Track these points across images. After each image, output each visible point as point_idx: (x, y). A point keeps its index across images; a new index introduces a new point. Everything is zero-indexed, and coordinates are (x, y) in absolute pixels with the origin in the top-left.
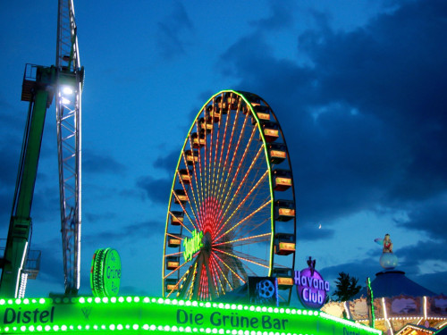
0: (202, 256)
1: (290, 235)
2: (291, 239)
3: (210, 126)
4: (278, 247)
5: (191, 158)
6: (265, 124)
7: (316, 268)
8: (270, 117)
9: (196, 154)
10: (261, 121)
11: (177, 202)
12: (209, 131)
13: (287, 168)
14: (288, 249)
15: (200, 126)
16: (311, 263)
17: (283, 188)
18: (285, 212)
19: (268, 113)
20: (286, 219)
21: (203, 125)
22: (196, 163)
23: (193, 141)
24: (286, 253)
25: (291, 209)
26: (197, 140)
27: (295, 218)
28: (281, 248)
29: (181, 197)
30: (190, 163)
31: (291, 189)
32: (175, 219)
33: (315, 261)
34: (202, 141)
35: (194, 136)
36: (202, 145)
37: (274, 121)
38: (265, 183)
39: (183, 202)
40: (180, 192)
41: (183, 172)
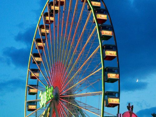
0: (52, 103)
1: (116, 93)
2: (117, 96)
3: (57, 8)
4: (107, 101)
5: (43, 31)
6: (98, 10)
7: (133, 112)
8: (101, 5)
9: (47, 27)
10: (94, 7)
11: (34, 63)
12: (57, 11)
13: (114, 44)
14: (114, 103)
15: (50, 8)
16: (130, 108)
17: (111, 58)
18: (112, 76)
19: (99, 1)
20: (113, 81)
21: (53, 7)
22: (48, 34)
23: (45, 18)
24: (113, 105)
25: (117, 74)
26: (48, 18)
27: (119, 80)
28: (109, 102)
29: (37, 59)
30: (43, 34)
31: (116, 59)
32: (33, 75)
33: (132, 106)
34: (52, 19)
35: (46, 15)
36: (52, 22)
37: (104, 8)
38: (98, 54)
39: (39, 62)
40: (36, 55)
41: (38, 41)
